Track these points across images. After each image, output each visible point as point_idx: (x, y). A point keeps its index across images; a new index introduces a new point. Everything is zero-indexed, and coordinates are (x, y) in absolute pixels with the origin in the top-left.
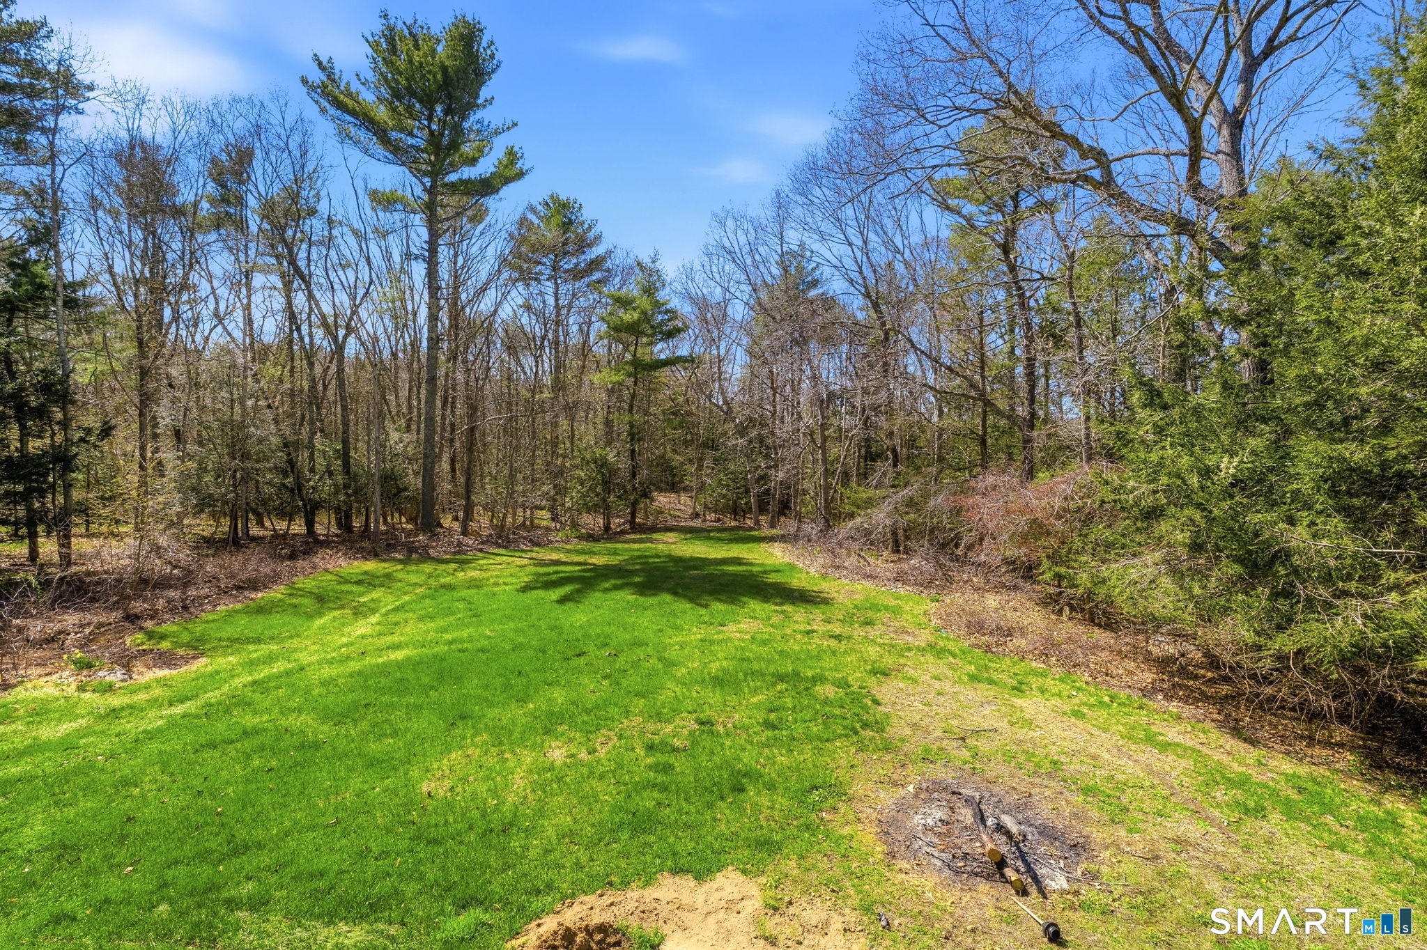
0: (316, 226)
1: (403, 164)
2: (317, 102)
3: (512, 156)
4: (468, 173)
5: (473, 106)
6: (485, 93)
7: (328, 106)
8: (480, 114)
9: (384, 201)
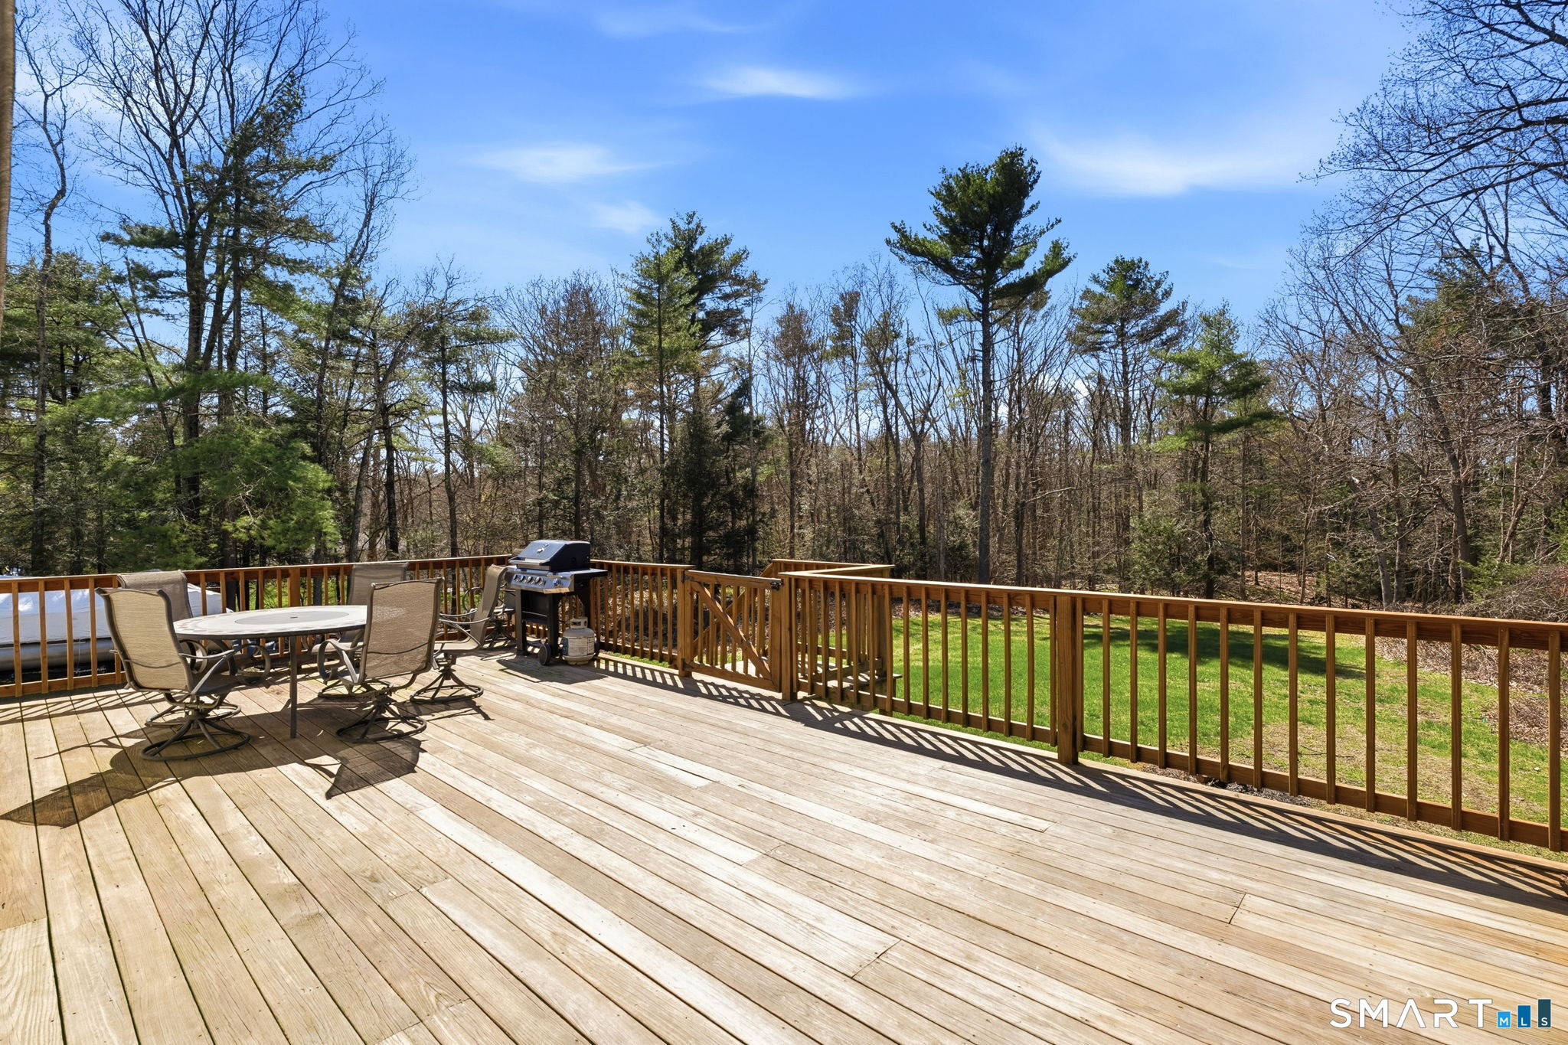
0: (901, 342)
1: (960, 283)
2: (897, 254)
3: (1057, 249)
4: (1015, 276)
5: (1018, 216)
6: (1028, 203)
7: (905, 254)
8: (1023, 222)
9: (948, 317)
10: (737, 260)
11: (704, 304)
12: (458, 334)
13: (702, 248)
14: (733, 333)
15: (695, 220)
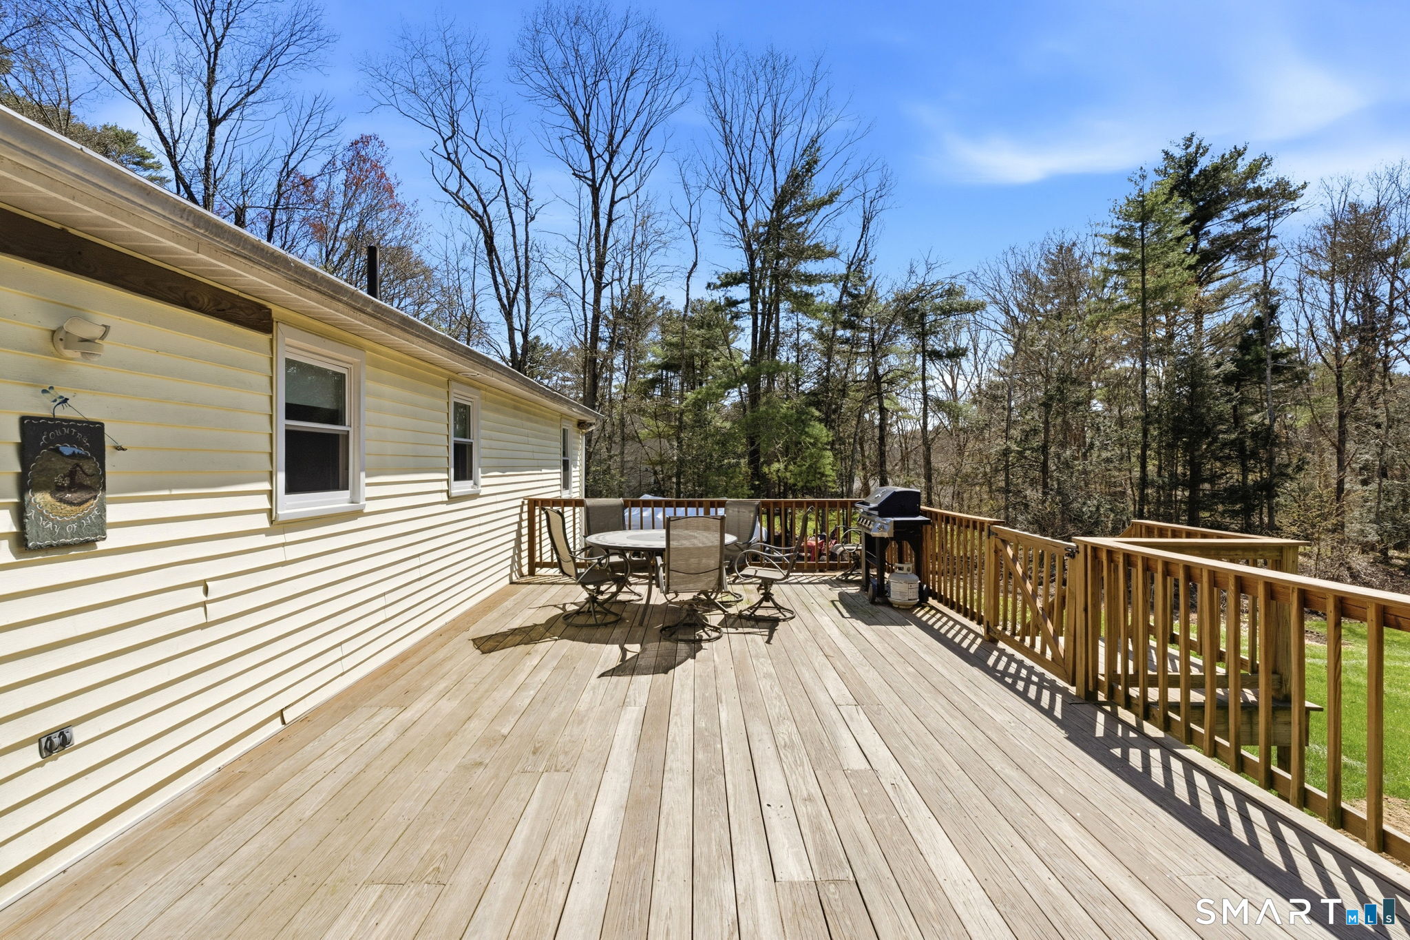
10: (1254, 171)
11: (1209, 232)
12: (936, 309)
13: (1203, 172)
14: (1250, 257)
15: (1195, 141)
